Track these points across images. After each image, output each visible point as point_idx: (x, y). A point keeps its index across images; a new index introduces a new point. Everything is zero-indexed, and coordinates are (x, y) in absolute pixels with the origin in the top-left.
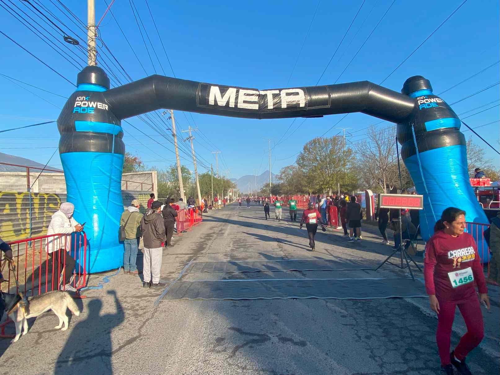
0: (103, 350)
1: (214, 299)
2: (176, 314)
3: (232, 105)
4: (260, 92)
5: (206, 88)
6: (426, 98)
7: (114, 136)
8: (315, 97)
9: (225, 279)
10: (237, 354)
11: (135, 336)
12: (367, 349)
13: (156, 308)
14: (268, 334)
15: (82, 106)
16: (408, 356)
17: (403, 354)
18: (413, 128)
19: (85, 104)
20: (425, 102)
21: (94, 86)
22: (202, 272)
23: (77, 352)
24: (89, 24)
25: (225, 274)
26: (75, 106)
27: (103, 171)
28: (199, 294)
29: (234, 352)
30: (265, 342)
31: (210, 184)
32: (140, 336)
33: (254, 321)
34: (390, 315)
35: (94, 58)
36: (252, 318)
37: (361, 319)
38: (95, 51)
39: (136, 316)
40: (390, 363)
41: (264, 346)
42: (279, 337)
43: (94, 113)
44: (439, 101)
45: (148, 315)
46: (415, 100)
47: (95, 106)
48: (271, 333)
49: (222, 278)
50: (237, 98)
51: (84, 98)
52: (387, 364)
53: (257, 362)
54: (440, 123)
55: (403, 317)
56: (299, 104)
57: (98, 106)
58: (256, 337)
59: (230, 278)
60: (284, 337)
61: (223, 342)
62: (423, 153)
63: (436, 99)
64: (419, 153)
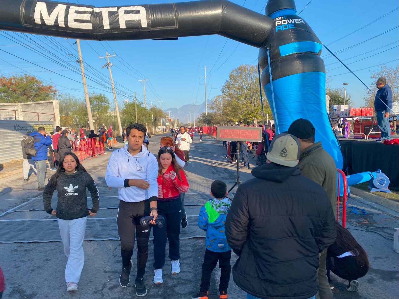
3: (61, 24)
4: (95, 9)
5: (31, 4)
6: (284, 19)
18: (268, 53)
20: (283, 24)
44: (298, 22)
46: (273, 20)
50: (67, 16)
56: (141, 23)
62: (276, 80)
64: (273, 81)
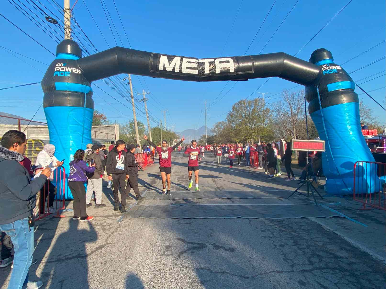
0: (79, 254)
1: (163, 218)
2: (135, 229)
3: (177, 70)
4: (199, 60)
5: (157, 57)
6: (328, 66)
7: (85, 94)
8: (242, 65)
9: (172, 204)
10: (181, 257)
11: (103, 244)
12: (281, 254)
13: (120, 225)
14: (204, 243)
15: (61, 70)
16: (313, 259)
17: (309, 258)
18: (318, 89)
19: (63, 69)
20: (328, 69)
21: (70, 55)
22: (154, 199)
23: (59, 255)
24: (65, 8)
25: (171, 200)
26: (55, 71)
27: (78, 121)
28: (152, 215)
29: (179, 256)
30: (204, 249)
31: (160, 135)
32: (107, 244)
33: (194, 234)
34: (298, 230)
35: (69, 34)
36: (193, 232)
37: (276, 233)
38: (70, 29)
39: (104, 230)
40: (299, 265)
41: (202, 252)
42: (213, 245)
43: (69, 76)
44: (338, 68)
45: (113, 229)
46: (320, 67)
47: (70, 71)
48: (207, 242)
49: (169, 203)
50: (181, 65)
51: (62, 65)
52: (296, 265)
53: (197, 263)
54: (339, 85)
55: (309, 232)
56: (230, 70)
57: (73, 71)
58: (195, 245)
59: (175, 203)
60: (217, 245)
61: (170, 249)
62: (325, 108)
63: (336, 66)
64: (322, 108)
